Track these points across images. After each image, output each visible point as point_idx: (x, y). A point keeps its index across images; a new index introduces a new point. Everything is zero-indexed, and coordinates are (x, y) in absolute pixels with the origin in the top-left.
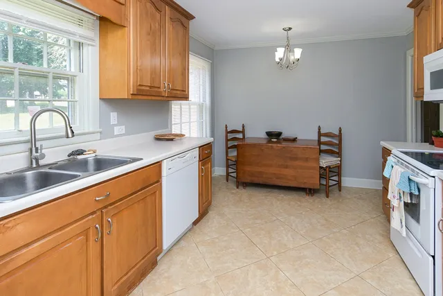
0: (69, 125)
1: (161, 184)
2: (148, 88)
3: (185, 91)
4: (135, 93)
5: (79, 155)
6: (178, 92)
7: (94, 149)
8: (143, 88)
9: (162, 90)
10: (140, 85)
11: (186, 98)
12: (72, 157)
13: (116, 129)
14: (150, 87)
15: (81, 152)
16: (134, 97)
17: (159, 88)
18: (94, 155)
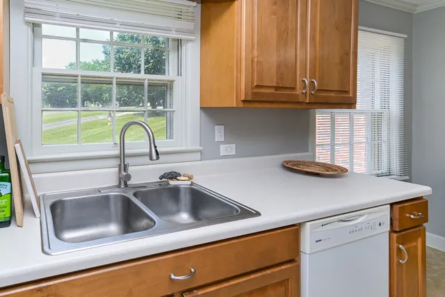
0: (154, 144)
1: (298, 267)
2: (272, 91)
3: (347, 92)
4: (250, 99)
5: (171, 178)
6: (332, 94)
7: (190, 174)
8: (263, 90)
9: (298, 92)
10: (258, 86)
11: (350, 103)
12: (163, 180)
13: (222, 147)
14: (277, 88)
15: (174, 175)
16: (247, 105)
17: (293, 89)
18: (189, 183)
